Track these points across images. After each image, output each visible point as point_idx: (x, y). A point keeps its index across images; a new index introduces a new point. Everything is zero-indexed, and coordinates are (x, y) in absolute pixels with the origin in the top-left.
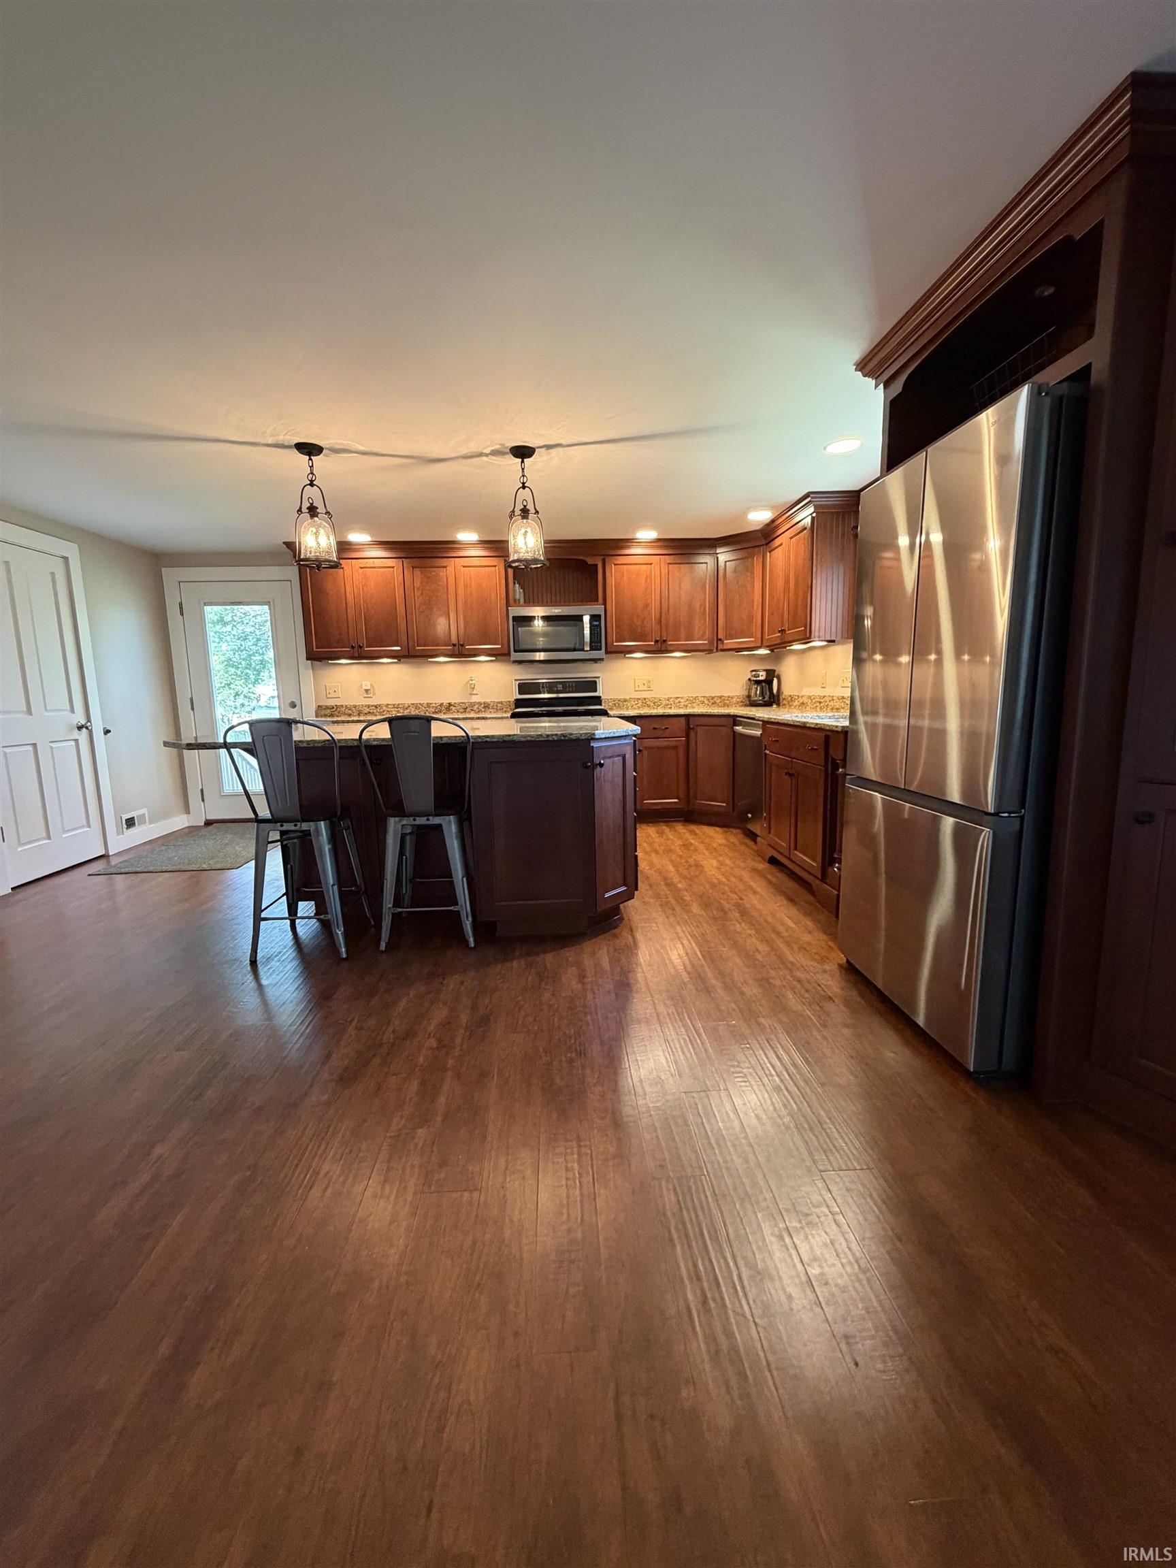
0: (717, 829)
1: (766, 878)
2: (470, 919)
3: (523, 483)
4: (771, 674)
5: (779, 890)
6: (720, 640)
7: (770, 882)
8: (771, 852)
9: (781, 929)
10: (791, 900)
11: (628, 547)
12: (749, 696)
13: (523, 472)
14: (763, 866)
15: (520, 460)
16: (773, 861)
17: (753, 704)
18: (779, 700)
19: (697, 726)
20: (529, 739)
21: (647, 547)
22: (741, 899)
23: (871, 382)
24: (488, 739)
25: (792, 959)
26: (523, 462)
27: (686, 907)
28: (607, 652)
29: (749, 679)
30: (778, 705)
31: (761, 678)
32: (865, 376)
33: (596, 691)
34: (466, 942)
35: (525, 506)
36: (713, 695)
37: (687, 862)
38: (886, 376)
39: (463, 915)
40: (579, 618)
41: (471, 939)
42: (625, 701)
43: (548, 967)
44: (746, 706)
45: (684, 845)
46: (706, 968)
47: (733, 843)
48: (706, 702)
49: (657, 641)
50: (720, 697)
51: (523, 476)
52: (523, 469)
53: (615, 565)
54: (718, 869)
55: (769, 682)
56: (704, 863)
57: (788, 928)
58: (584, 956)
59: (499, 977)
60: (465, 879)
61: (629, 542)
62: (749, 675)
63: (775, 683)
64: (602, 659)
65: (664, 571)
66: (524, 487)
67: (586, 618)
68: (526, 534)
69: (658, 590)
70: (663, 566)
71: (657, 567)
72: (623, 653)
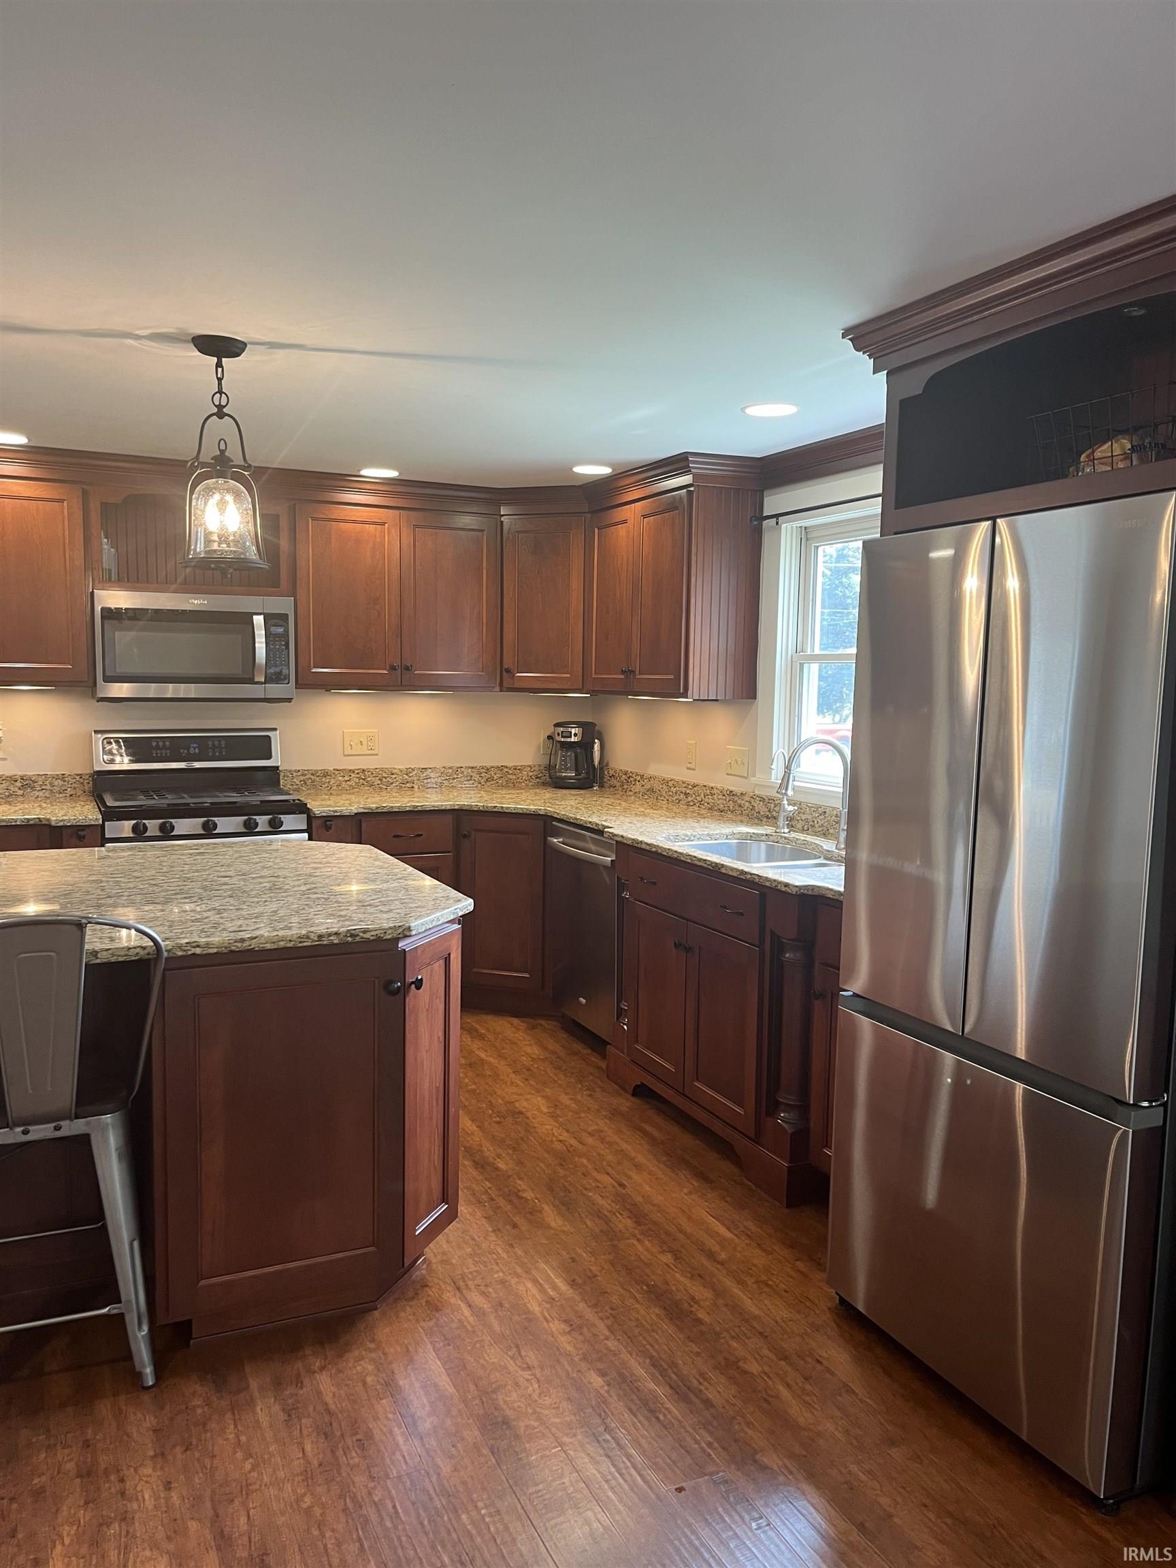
0: (515, 1021)
1: (645, 1133)
2: (145, 1328)
3: (220, 407)
4: (591, 732)
5: (676, 1159)
6: (508, 671)
7: (653, 1141)
8: (638, 1077)
9: (711, 1244)
10: (702, 1176)
11: (342, 489)
12: (550, 767)
13: (220, 384)
14: (625, 1103)
15: (215, 359)
16: (641, 1092)
17: (559, 784)
18: (602, 777)
19: (478, 830)
20: (282, 944)
21: (374, 492)
22: (622, 1185)
23: (866, 362)
24: (198, 951)
25: (756, 1312)
26: (219, 365)
27: (533, 1215)
28: (299, 685)
29: (550, 737)
30: (601, 786)
31: (573, 739)
32: (857, 350)
33: (269, 757)
34: (139, 1376)
35: (222, 452)
36: (488, 764)
37: (491, 1105)
38: (896, 360)
39: (131, 1320)
40: (247, 619)
41: (148, 1370)
42: (326, 774)
43: (332, 1407)
44: (544, 784)
45: (470, 1065)
46: (625, 1356)
47: (553, 1052)
48: (477, 777)
49: (393, 668)
50: (500, 768)
51: (220, 392)
52: (220, 380)
53: (314, 519)
54: (554, 1116)
55: (585, 746)
56: (521, 1105)
57: (722, 1242)
58: (394, 1366)
59: (239, 1455)
60: (136, 1244)
61: (342, 480)
62: (550, 730)
63: (597, 747)
64: (289, 700)
65: (407, 539)
66: (220, 414)
67: (259, 620)
68: (222, 505)
69: (396, 573)
70: (404, 529)
71: (395, 533)
72: (328, 685)
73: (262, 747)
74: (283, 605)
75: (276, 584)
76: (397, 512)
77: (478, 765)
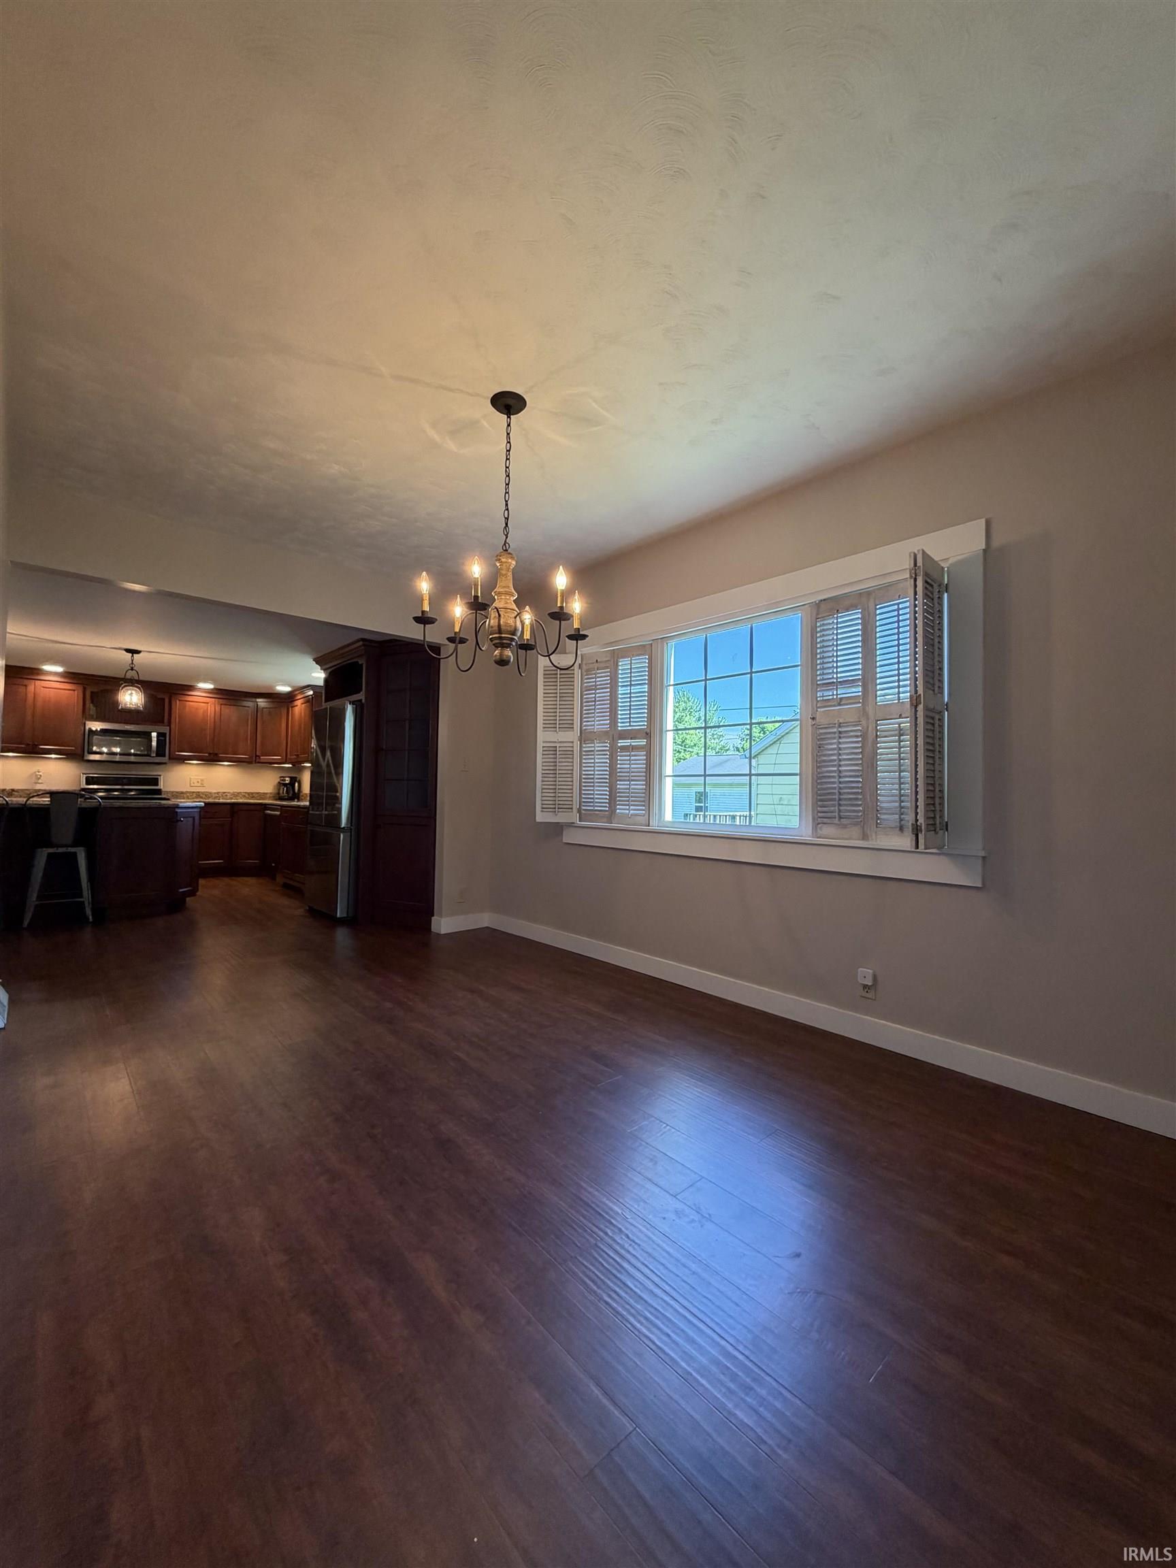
4: (294, 780)
6: (258, 756)
11: (191, 690)
12: (278, 793)
15: (131, 654)
17: (280, 798)
18: (299, 796)
19: (239, 810)
21: (206, 692)
28: (170, 758)
29: (279, 783)
30: (298, 799)
31: (287, 782)
33: (158, 786)
36: (252, 792)
40: (148, 734)
41: (92, 920)
42: (182, 793)
44: (275, 799)
47: (261, 882)
48: (247, 796)
49: (210, 754)
50: (257, 793)
52: (132, 660)
53: (179, 700)
55: (292, 785)
61: (191, 688)
62: (279, 780)
63: (297, 784)
64: (165, 763)
65: (218, 708)
66: (132, 669)
67: (154, 734)
68: (131, 694)
69: (213, 720)
70: (216, 705)
71: (213, 706)
72: (182, 760)
73: (155, 781)
74: (165, 730)
75: (163, 722)
76: (217, 700)
77: (248, 791)
